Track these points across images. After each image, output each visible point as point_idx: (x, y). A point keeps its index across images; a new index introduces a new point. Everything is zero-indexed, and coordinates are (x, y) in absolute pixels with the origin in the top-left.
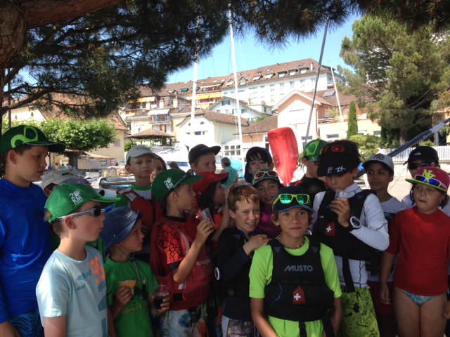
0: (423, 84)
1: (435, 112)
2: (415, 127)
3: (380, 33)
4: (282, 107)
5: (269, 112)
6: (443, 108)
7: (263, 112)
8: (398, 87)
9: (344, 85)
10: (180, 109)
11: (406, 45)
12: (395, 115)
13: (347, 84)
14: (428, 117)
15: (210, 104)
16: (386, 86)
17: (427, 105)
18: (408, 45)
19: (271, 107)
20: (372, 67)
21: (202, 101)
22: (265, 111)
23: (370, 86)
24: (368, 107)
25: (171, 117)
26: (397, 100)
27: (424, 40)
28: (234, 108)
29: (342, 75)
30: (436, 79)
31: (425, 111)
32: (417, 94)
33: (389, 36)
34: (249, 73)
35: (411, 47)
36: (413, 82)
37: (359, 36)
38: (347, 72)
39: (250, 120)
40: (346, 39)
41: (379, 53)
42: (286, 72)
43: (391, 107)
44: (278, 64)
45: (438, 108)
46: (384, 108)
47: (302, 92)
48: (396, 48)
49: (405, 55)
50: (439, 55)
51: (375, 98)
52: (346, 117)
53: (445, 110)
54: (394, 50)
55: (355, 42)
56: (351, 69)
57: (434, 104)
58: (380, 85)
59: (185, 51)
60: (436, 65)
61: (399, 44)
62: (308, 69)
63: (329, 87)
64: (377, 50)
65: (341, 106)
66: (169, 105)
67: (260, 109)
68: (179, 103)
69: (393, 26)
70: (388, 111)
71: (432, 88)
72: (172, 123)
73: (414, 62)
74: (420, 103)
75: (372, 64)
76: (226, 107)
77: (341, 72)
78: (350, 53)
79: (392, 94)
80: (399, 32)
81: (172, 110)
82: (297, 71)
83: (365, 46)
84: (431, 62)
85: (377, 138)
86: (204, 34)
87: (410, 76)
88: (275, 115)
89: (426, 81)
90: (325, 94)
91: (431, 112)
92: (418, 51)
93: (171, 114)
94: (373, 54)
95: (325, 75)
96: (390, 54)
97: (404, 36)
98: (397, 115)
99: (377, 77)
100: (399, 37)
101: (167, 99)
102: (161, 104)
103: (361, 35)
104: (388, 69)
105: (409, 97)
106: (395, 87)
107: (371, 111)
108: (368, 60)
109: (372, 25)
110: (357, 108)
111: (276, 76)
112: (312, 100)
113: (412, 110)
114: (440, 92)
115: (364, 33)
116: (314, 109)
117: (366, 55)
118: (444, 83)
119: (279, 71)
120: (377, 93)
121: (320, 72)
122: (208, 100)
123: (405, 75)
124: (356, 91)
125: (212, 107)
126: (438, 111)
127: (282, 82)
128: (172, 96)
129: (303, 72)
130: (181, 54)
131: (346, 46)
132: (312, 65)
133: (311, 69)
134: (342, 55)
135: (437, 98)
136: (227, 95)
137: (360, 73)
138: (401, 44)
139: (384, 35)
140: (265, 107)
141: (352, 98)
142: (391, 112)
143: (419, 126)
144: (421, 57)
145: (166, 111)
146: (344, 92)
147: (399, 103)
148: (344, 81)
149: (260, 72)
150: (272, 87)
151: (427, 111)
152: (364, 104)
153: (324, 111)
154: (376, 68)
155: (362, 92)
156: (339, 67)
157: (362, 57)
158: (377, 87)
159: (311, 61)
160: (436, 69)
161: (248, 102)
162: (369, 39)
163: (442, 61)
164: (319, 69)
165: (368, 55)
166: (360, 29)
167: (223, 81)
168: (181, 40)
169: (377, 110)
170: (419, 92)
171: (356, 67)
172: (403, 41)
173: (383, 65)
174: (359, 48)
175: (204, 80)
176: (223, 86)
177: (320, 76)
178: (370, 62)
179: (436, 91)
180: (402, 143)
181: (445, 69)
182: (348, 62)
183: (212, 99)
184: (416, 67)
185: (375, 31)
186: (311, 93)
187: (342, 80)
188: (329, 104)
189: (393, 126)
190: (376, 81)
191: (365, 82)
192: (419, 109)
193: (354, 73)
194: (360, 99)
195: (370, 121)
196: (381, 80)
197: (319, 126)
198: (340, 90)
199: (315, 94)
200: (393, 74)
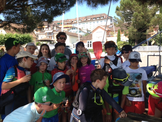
0: (144, 24)
1: (148, 34)
2: (140, 39)
3: (130, 5)
4: (94, 31)
5: (89, 32)
6: (151, 32)
7: (87, 32)
8: (135, 24)
9: (116, 23)
10: (57, 31)
11: (138, 9)
12: (134, 35)
13: (117, 23)
14: (145, 35)
15: (68, 29)
16: (131, 24)
17: (145, 31)
18: (139, 10)
19: (90, 31)
20: (126, 17)
21: (65, 28)
22: (88, 32)
23: (125, 24)
24: (124, 31)
25: (53, 33)
26: (135, 29)
27: (145, 8)
28: (77, 31)
29: (116, 20)
30: (149, 22)
31: (144, 33)
32: (142, 27)
33: (133, 6)
34: (82, 18)
35: (140, 10)
36: (141, 23)
37: (122, 6)
38: (117, 19)
39: (82, 35)
40: (117, 6)
41: (129, 12)
42: (96, 18)
43: (133, 32)
44: (93, 15)
45: (149, 32)
46: (130, 32)
47: (101, 25)
48: (135, 10)
49: (138, 13)
50: (150, 13)
51: (127, 28)
52: (116, 35)
53: (151, 33)
54: (134, 11)
55: (121, 8)
56: (119, 18)
57: (148, 31)
58: (129, 24)
59: (60, 9)
60: (149, 17)
61: (136, 9)
62: (103, 17)
63: (111, 24)
64: (128, 11)
65: (115, 31)
66: (53, 29)
67: (86, 31)
68: (56, 28)
69: (134, 2)
70: (131, 33)
71: (147, 25)
72: (54, 36)
73: (141, 16)
74: (142, 31)
75: (126, 16)
76: (74, 30)
77: (115, 19)
78: (119, 12)
79: (133, 27)
80: (136, 5)
81: (54, 31)
82: (99, 18)
83: (124, 9)
84: (147, 16)
85: (127, 42)
86: (67, 3)
87: (139, 21)
88: (91, 33)
89: (145, 22)
90: (109, 27)
91: (146, 34)
92: (143, 12)
93: (54, 32)
94: (127, 12)
95: (110, 19)
96: (133, 13)
97: (138, 6)
98: (135, 34)
99: (128, 21)
100: (136, 7)
101: (52, 27)
102: (50, 28)
103: (123, 5)
104: (132, 18)
105: (139, 28)
106: (134, 25)
107: (126, 33)
108: (125, 14)
109: (127, 2)
110: (121, 32)
111: (92, 19)
112: (105, 29)
113: (140, 33)
114: (150, 27)
115: (124, 4)
116: (106, 32)
117: (124, 12)
118: (151, 23)
119: (93, 18)
120: (128, 26)
121: (108, 18)
122: (67, 27)
123: (138, 20)
124: (120, 26)
125: (69, 30)
126: (149, 34)
127: (94, 21)
128: (54, 26)
129: (102, 18)
130: (59, 10)
131: (117, 9)
132: (105, 16)
133: (105, 17)
134: (116, 12)
135: (148, 29)
136: (74, 26)
137: (122, 19)
138: (137, 9)
139: (131, 6)
140: (88, 31)
141: (119, 28)
142: (132, 33)
143: (142, 38)
144: (144, 14)
145: (51, 31)
146: (116, 26)
147: (135, 30)
148: (116, 22)
149: (86, 18)
150: (90, 23)
151: (145, 33)
152: (123, 30)
153: (109, 32)
154: (128, 17)
155: (123, 26)
156: (115, 17)
157: (123, 13)
158: (128, 24)
159: (104, 14)
160: (149, 18)
161: (82, 29)
162: (126, 7)
163: (151, 16)
164: (108, 17)
165: (125, 13)
166: (123, 3)
167: (73, 20)
168: (59, 5)
169: (127, 33)
170: (143, 26)
171: (121, 17)
172: (138, 8)
173: (130, 16)
174: (122, 10)
175: (66, 20)
176: (73, 22)
177: (108, 20)
178: (126, 15)
179: (148, 26)
180: (136, 44)
181: (152, 19)
182: (118, 15)
183: (68, 27)
184: (142, 18)
185: (128, 4)
186: (104, 26)
187: (115, 22)
188: (111, 30)
189: (133, 38)
190: (128, 22)
191: (124, 22)
192: (142, 33)
193: (120, 19)
194: (122, 28)
195: (125, 36)
196: (129, 22)
197: (107, 38)
198: (115, 25)
199: (106, 26)
200: (133, 20)
